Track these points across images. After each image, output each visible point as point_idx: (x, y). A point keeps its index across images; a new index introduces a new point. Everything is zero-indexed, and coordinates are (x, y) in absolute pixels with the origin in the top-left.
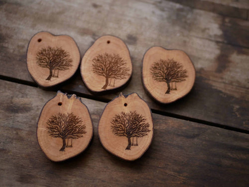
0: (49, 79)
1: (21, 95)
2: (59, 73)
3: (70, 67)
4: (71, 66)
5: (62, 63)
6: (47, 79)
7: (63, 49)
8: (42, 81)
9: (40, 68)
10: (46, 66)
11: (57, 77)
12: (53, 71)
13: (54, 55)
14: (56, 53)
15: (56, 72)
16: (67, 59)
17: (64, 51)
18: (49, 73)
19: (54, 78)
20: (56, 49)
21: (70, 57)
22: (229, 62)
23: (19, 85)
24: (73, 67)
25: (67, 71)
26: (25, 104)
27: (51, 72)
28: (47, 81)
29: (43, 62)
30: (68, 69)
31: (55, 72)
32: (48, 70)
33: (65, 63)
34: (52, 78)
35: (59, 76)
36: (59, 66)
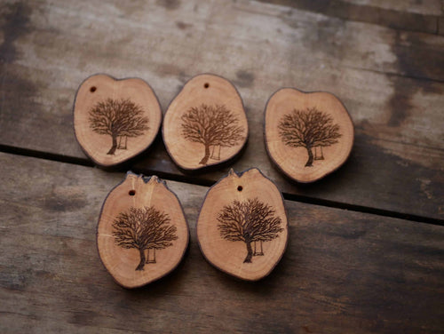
0: (111, 152)
1: (67, 182)
2: (128, 142)
3: (145, 131)
4: (147, 128)
5: (132, 125)
6: (108, 154)
7: (132, 101)
8: (101, 157)
9: (97, 136)
10: (106, 132)
11: (125, 148)
12: (118, 139)
13: (118, 112)
15: (123, 141)
16: (139, 118)
17: (133, 105)
18: (112, 143)
19: (121, 151)
20: (121, 102)
21: (145, 115)
22: (411, 107)
23: (64, 165)
24: (150, 131)
25: (141, 137)
26: (75, 196)
27: (115, 142)
28: (109, 156)
29: (100, 125)
31: (121, 140)
32: (110, 138)
33: (136, 124)
34: (117, 150)
35: (128, 147)
36: (127, 131)
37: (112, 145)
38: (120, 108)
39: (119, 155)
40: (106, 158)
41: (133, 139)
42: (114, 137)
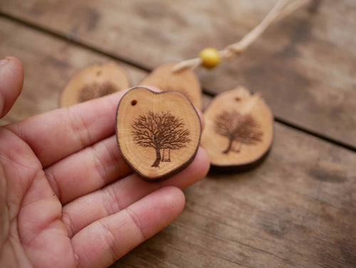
0: (156, 165)
2: (171, 154)
3: (186, 144)
4: (189, 141)
5: (174, 137)
6: (153, 166)
7: (173, 114)
8: (145, 168)
9: (141, 148)
10: (149, 145)
11: (169, 160)
12: (161, 151)
13: (159, 126)
14: (163, 122)
15: (166, 153)
16: (180, 130)
17: (173, 118)
18: (155, 155)
19: (164, 163)
20: (161, 115)
21: (185, 128)
24: (191, 143)
25: (184, 149)
27: (158, 154)
28: (154, 168)
29: (143, 138)
30: (185, 146)
31: (164, 153)
32: (154, 151)
33: (178, 136)
34: (161, 162)
35: (172, 159)
36: (169, 143)
37: (156, 158)
38: (161, 120)
39: (163, 168)
40: (151, 170)
41: (176, 151)
42: (158, 149)
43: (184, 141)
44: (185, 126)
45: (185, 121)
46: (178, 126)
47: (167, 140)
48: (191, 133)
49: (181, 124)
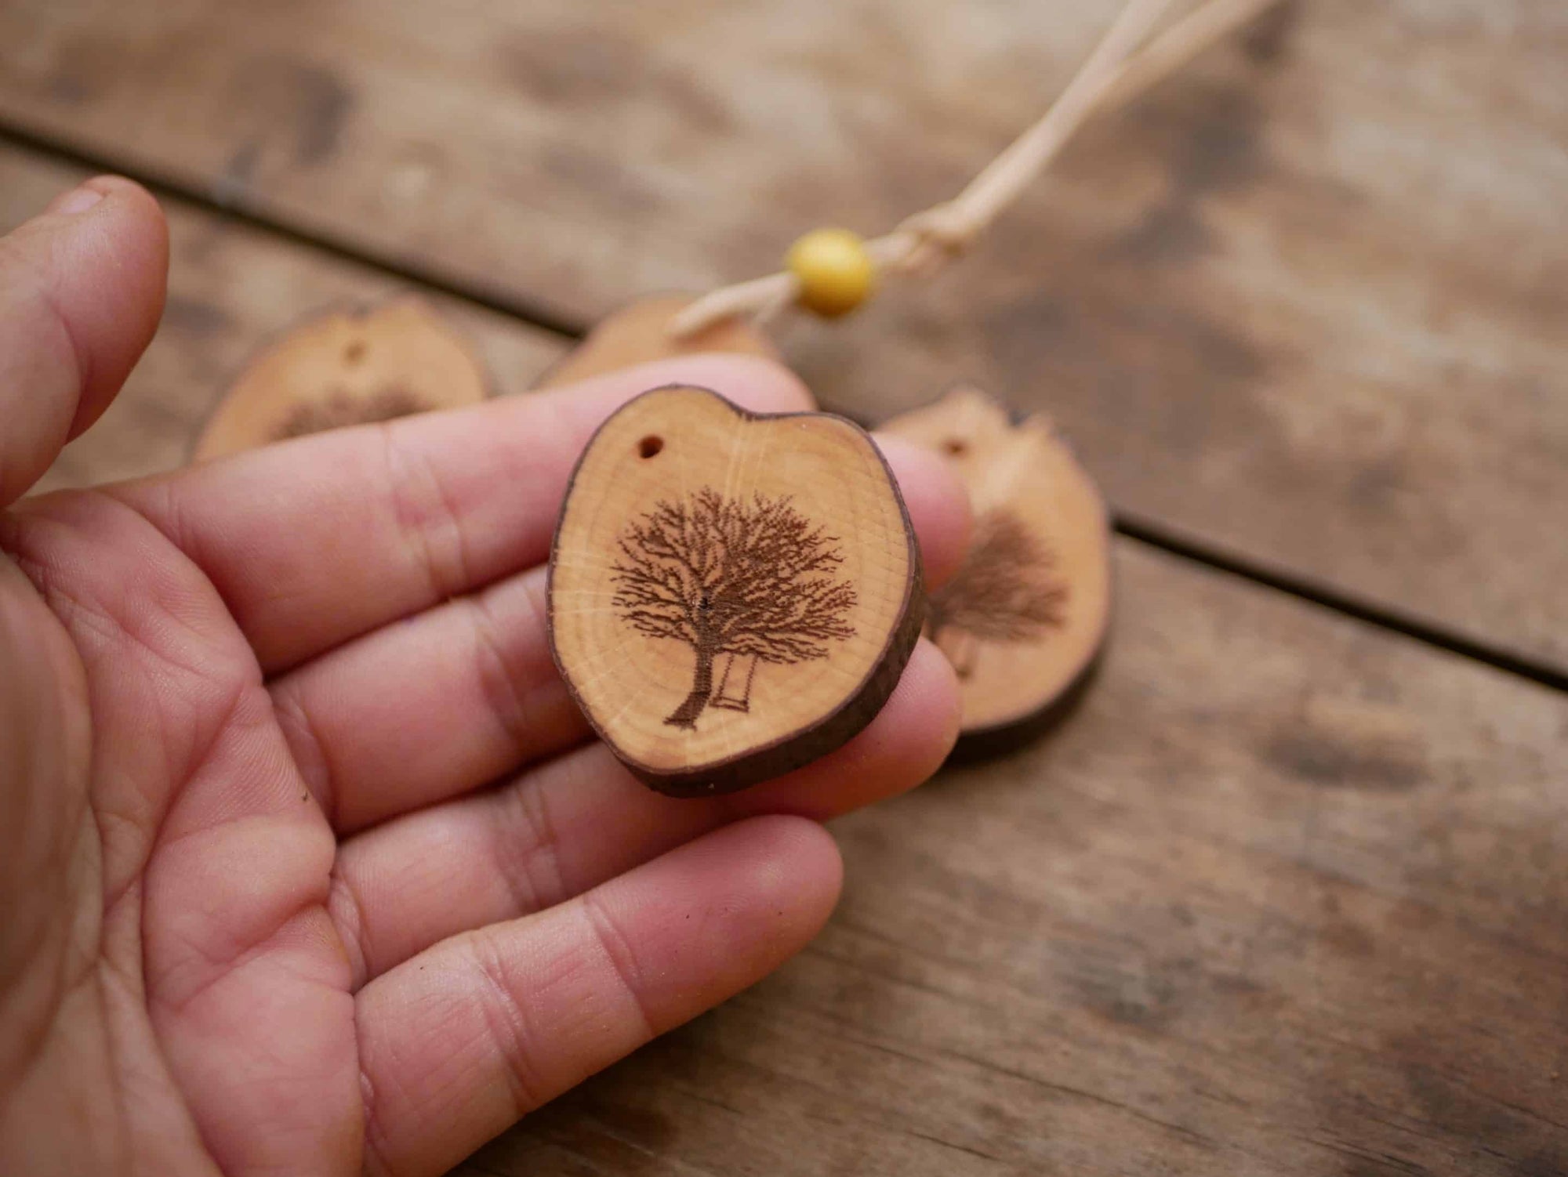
0: (684, 717)
2: (760, 681)
3: (832, 644)
4: (846, 632)
5: (786, 609)
6: (670, 721)
7: (800, 510)
8: (640, 729)
9: (637, 640)
10: (673, 629)
11: (743, 706)
12: (719, 663)
13: (732, 557)
14: (751, 541)
15: (738, 674)
16: (818, 585)
17: (801, 526)
18: (691, 676)
19: (724, 716)
20: (752, 510)
21: (842, 575)
24: (853, 643)
25: (815, 666)
27: (704, 674)
28: (673, 731)
29: (655, 598)
30: (822, 654)
31: (730, 671)
32: (687, 657)
33: (801, 608)
34: (707, 710)
35: (754, 703)
36: (761, 633)
37: (686, 684)
38: (745, 533)
39: (710, 732)
40: (659, 739)
41: (783, 669)
42: (705, 653)
43: (823, 630)
44: (840, 568)
45: (846, 548)
46: (811, 566)
47: (754, 617)
48: (862, 599)
49: (827, 556)
